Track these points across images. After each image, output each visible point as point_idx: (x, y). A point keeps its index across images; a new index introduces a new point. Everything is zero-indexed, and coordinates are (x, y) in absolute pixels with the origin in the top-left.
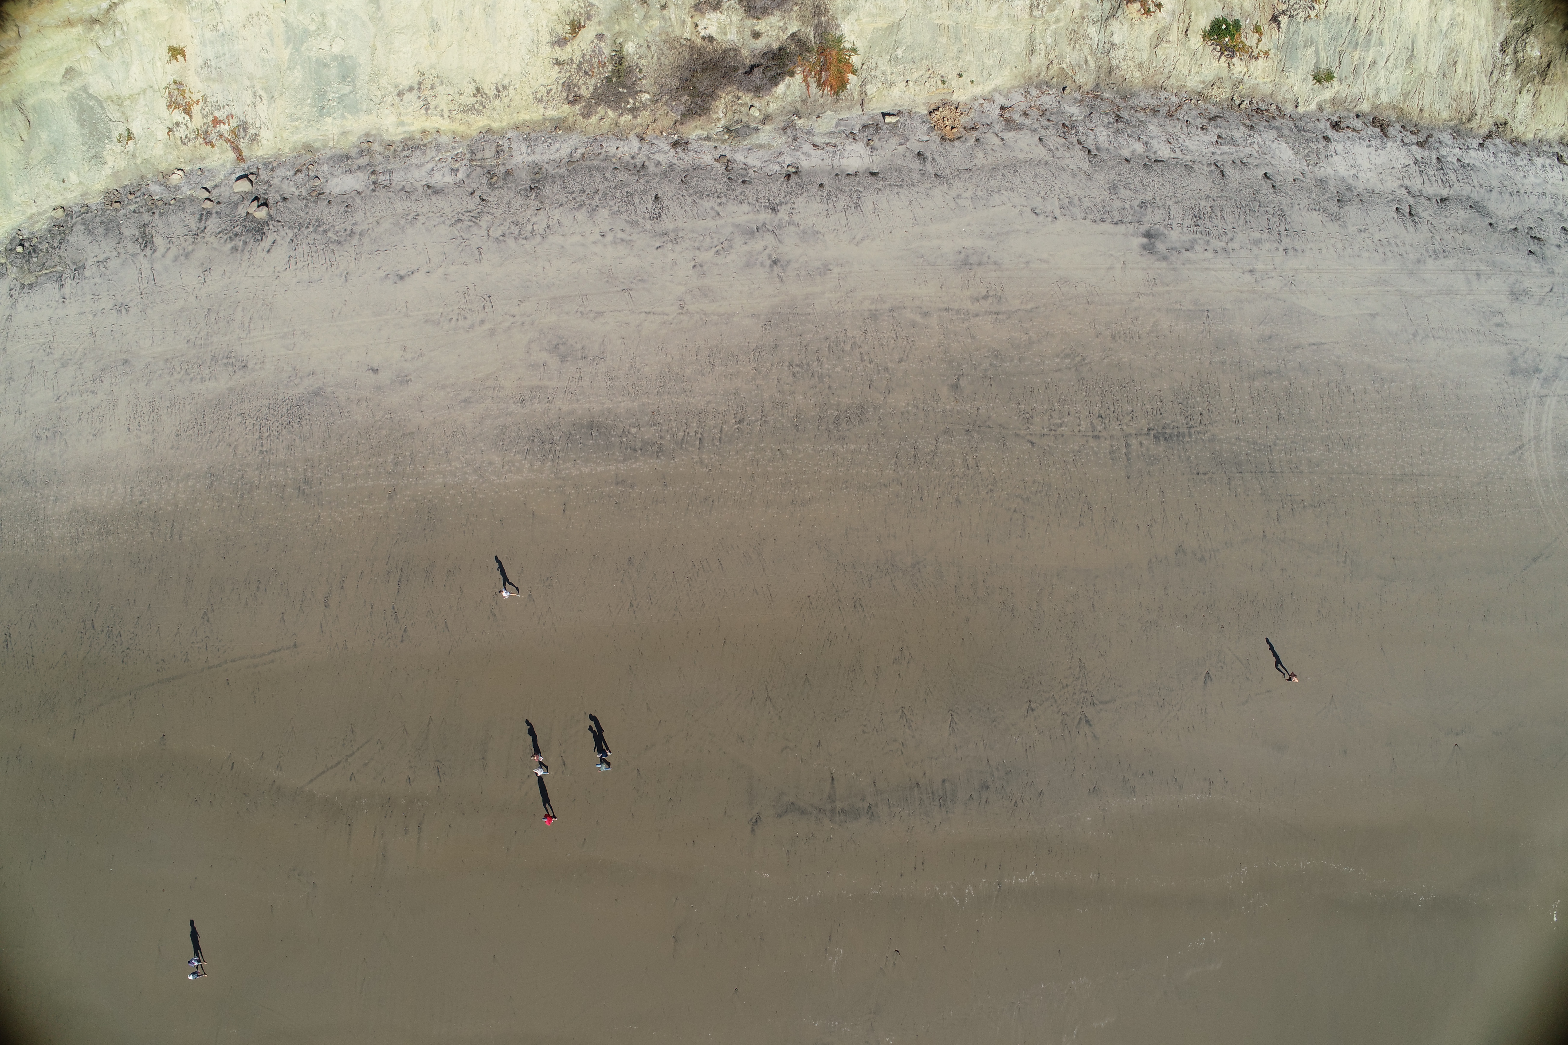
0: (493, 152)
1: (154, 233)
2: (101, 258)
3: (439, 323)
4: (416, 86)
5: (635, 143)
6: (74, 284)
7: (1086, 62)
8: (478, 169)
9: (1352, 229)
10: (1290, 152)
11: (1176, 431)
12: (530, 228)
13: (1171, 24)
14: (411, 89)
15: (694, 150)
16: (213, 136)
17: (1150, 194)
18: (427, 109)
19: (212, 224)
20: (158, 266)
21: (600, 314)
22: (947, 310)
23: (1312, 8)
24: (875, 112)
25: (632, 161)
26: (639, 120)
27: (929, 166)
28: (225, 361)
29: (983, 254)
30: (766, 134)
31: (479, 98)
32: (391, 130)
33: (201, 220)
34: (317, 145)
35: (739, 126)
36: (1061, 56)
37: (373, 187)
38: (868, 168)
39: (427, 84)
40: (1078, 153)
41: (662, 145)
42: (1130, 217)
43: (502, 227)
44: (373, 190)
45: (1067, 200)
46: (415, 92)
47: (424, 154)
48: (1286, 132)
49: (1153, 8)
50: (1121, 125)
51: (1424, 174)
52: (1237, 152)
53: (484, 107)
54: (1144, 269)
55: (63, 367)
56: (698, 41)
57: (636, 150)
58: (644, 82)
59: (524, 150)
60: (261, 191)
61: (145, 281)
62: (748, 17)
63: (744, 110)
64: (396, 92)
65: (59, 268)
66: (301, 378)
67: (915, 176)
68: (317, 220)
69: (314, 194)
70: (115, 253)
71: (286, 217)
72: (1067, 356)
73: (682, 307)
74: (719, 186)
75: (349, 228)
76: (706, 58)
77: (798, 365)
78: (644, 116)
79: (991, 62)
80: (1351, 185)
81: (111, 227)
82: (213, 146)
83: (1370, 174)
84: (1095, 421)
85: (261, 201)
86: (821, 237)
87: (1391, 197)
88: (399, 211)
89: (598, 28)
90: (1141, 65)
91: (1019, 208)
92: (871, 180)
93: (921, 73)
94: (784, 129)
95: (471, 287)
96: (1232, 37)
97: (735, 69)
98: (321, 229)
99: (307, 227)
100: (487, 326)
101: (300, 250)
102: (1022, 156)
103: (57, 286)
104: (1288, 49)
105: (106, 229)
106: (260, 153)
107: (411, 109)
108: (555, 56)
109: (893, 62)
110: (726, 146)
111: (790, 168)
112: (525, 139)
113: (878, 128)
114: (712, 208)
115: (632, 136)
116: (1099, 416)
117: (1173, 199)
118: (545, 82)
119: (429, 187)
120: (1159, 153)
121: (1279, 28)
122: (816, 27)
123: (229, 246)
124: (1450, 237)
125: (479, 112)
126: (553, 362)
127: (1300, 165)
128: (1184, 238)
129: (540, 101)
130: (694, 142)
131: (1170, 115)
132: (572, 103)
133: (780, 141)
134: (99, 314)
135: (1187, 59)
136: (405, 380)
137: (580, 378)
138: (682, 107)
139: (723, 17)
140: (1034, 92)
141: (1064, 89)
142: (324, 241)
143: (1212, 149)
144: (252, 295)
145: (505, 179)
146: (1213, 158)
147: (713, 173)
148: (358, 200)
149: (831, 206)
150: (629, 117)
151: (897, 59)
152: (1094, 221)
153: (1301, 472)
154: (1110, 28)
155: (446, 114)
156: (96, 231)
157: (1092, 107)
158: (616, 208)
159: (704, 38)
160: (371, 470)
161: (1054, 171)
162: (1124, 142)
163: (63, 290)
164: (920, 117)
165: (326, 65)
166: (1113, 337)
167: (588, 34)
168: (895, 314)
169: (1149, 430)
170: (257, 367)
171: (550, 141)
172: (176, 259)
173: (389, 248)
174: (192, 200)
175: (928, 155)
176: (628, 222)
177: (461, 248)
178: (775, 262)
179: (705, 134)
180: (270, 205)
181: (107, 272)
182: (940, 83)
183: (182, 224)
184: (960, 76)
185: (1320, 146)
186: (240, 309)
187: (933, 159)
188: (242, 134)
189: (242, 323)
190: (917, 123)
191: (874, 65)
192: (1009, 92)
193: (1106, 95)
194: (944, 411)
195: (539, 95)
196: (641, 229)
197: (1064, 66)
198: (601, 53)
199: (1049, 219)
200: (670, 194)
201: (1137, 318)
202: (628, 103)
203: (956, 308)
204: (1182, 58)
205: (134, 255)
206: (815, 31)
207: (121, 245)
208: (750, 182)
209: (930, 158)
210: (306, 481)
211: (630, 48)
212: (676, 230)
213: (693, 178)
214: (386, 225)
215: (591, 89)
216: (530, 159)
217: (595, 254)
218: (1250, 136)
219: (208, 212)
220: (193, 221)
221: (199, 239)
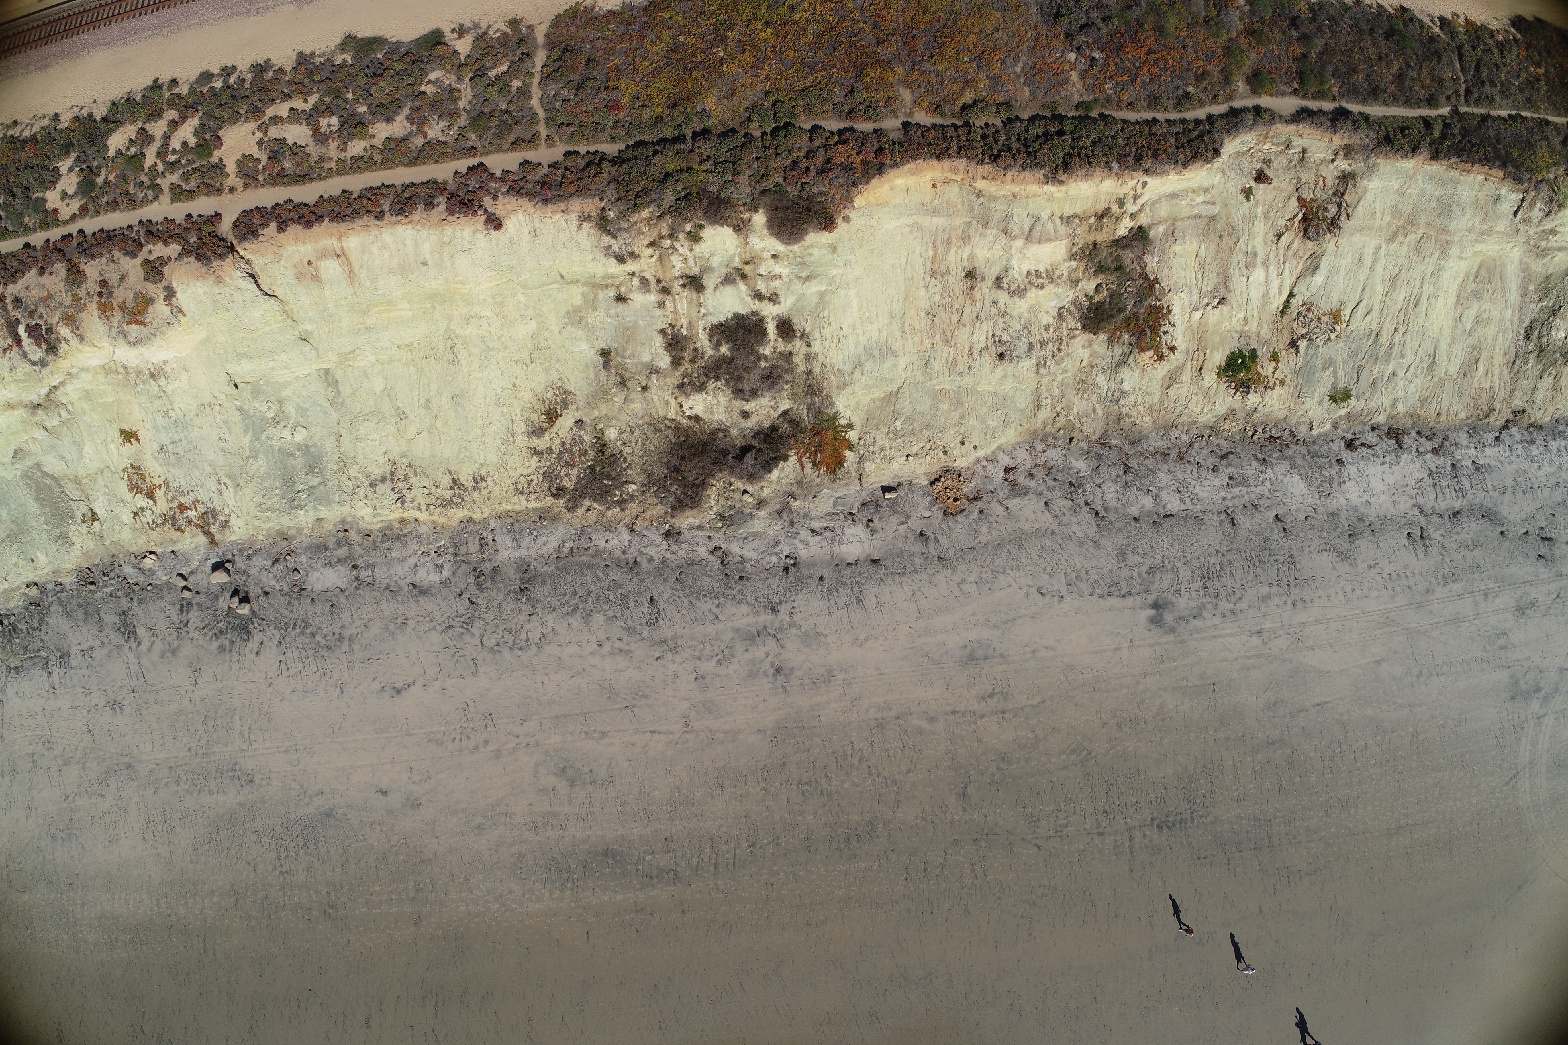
0: (478, 546)
1: (135, 623)
2: (85, 647)
3: (442, 743)
4: (388, 477)
5: (625, 535)
6: (62, 674)
7: (1094, 411)
8: (463, 565)
9: (1362, 566)
10: (1303, 485)
11: (1178, 818)
12: (523, 636)
13: (1184, 364)
14: (383, 480)
15: (687, 542)
16: (182, 522)
17: (1159, 557)
18: (403, 503)
19: (195, 617)
20: (145, 661)
21: (604, 734)
22: (953, 712)
23: (1333, 330)
24: (874, 486)
25: (623, 557)
26: (628, 512)
27: (932, 550)
28: (231, 774)
29: (988, 646)
30: (760, 522)
31: (457, 491)
32: (367, 519)
33: (182, 611)
34: (292, 532)
35: (732, 512)
36: (1068, 408)
37: (355, 584)
38: (869, 555)
39: (400, 474)
40: (1086, 516)
41: (653, 537)
42: (1138, 587)
43: (495, 635)
44: (357, 588)
45: (1074, 575)
46: (388, 483)
47: (405, 546)
48: (1299, 461)
49: (1166, 352)
50: (1129, 477)
51: (1438, 487)
52: (1248, 493)
53: (463, 500)
54: (1151, 645)
55: (66, 765)
56: (684, 422)
57: (626, 543)
58: (629, 472)
59: (509, 544)
60: (240, 583)
61: (135, 678)
62: (736, 399)
63: (737, 496)
64: (368, 483)
65: (42, 653)
66: (310, 797)
67: (918, 560)
68: (303, 621)
69: (296, 589)
70: (98, 642)
71: (269, 614)
72: (1073, 751)
73: (686, 725)
74: (716, 585)
75: (337, 631)
76: (694, 439)
77: (806, 784)
78: (633, 508)
79: (995, 423)
80: (1362, 514)
81: (90, 612)
82: (182, 532)
83: (1383, 497)
84: (1100, 818)
85: (242, 595)
86: (823, 639)
87: (1403, 521)
88: (387, 613)
89: (576, 414)
90: (1151, 409)
91: (1025, 589)
92: (872, 569)
93: (921, 445)
94: (780, 512)
95: (470, 703)
96: (1248, 369)
97: (725, 453)
98: (308, 631)
99: (294, 628)
100: (491, 747)
101: (289, 654)
102: (1027, 527)
103: (45, 674)
104: (1305, 373)
105: (86, 613)
106: (233, 538)
107: (386, 502)
108: (534, 445)
109: (892, 435)
110: (720, 535)
111: (788, 561)
112: (509, 531)
113: (877, 505)
114: (710, 611)
115: (621, 527)
116: (1105, 812)
117: (1182, 560)
118: (525, 472)
119: (414, 586)
120: (1169, 506)
121: (1297, 352)
122: (810, 406)
123: (215, 644)
124: (1460, 556)
125: (458, 506)
126: (562, 786)
127: (1312, 500)
128: (1192, 604)
129: (522, 493)
130: (686, 532)
131: (1181, 457)
132: (556, 496)
133: (776, 529)
134: (93, 710)
135: (1200, 398)
136: (415, 804)
137: (591, 803)
138: (671, 499)
139: (709, 399)
140: (1040, 446)
141: (1071, 440)
142: (313, 646)
143: (1223, 494)
144: (247, 703)
145: (492, 578)
146: (1224, 505)
147: (708, 569)
148: (342, 599)
149: (832, 602)
150: (618, 510)
151: (896, 432)
152: (1101, 596)
153: (1299, 842)
154: (1120, 376)
155: (424, 507)
156: (75, 614)
157: (1099, 457)
158: (610, 613)
159: (690, 418)
160: (394, 897)
161: (1060, 541)
162: (1132, 498)
163: (51, 679)
164: (922, 488)
165: (290, 455)
166: (1119, 726)
167: (566, 422)
168: (902, 722)
169: (1152, 820)
170: (265, 782)
171: (535, 533)
172: (162, 655)
173: (381, 656)
174: (170, 587)
175: (930, 534)
176: (624, 629)
177: (455, 659)
178: (778, 670)
179: (697, 522)
180: (252, 599)
181: (94, 664)
182: (941, 454)
183: (163, 615)
184: (963, 443)
185: (1333, 472)
186: (237, 717)
187: (936, 539)
188: (211, 521)
189: (242, 733)
190: (918, 496)
191: (872, 440)
192: (1014, 449)
193: (1114, 442)
194: (952, 822)
195: (519, 486)
196: (638, 637)
197: (1071, 418)
198: (582, 441)
199: (1056, 599)
200: (666, 595)
201: (1143, 701)
202: (615, 495)
203: (962, 709)
204: (1195, 398)
205: (119, 646)
206: (809, 409)
207: (103, 633)
208: (748, 579)
209: (932, 537)
210: (331, 905)
211: (612, 434)
212: (675, 637)
213: (688, 575)
214: (375, 630)
215: (574, 479)
216: (517, 554)
217: (594, 666)
218: (1262, 472)
219: (188, 603)
220: (174, 613)
221: (184, 634)
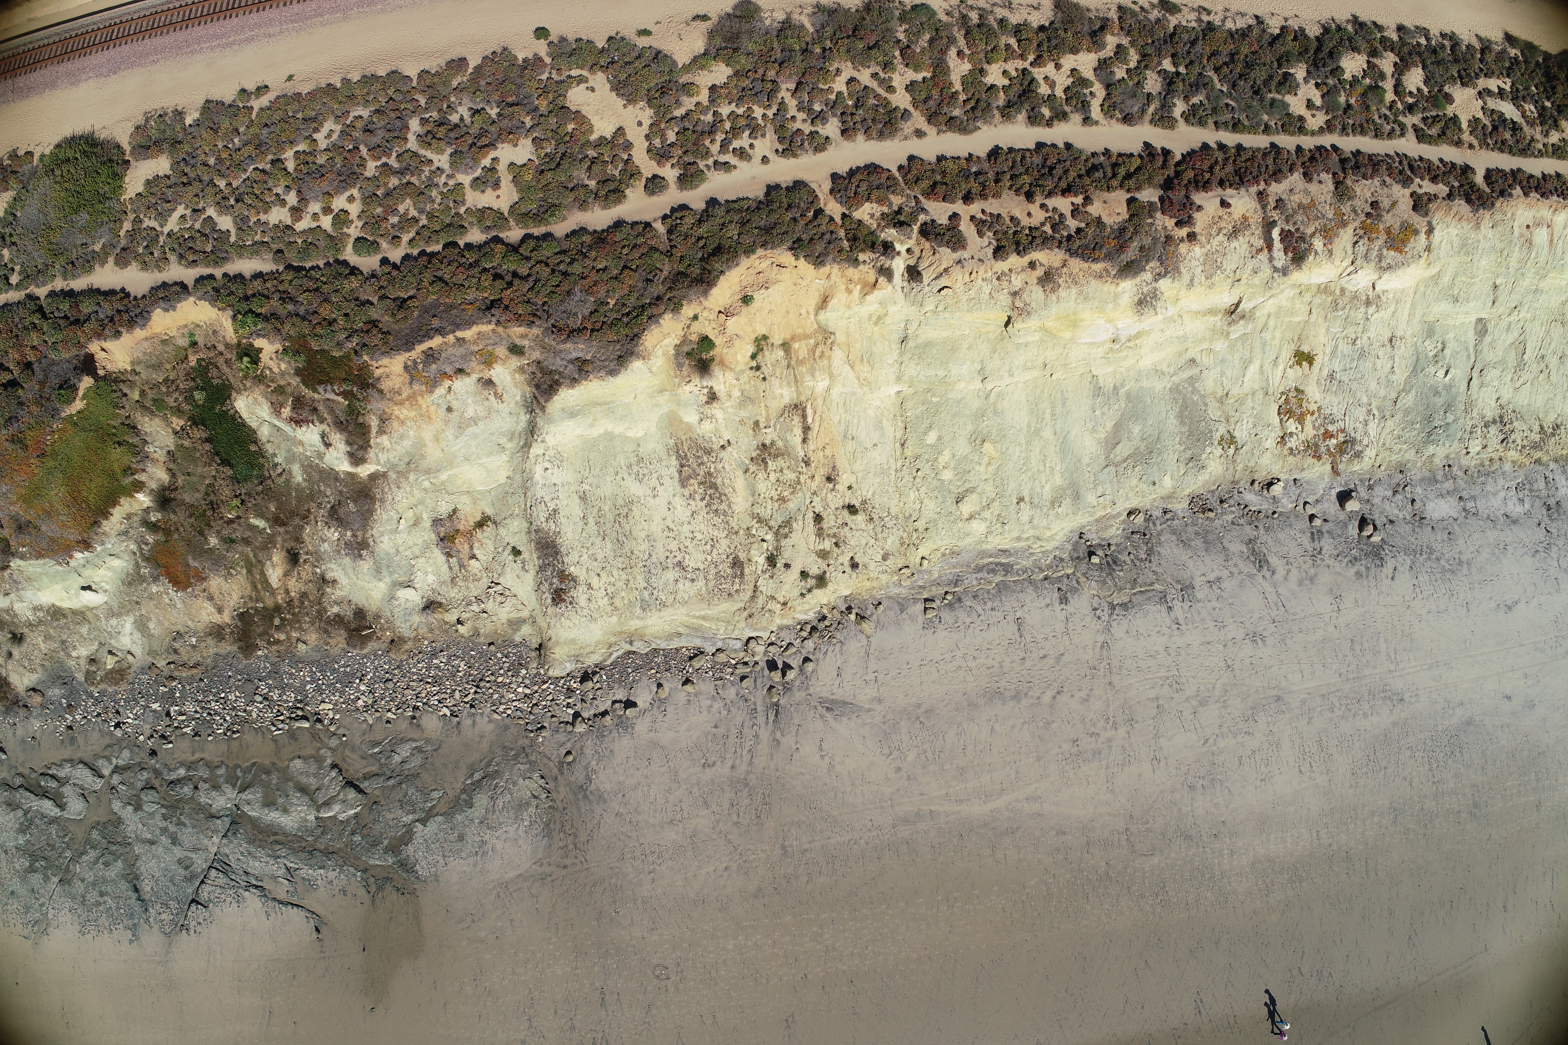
1: (1266, 551)
2: (1211, 577)
3: (1545, 651)
14: (1494, 422)
18: (1506, 443)
19: (1327, 544)
20: (1282, 590)
28: (1382, 695)
31: (1542, 436)
33: (1313, 539)
34: (1407, 466)
37: (1464, 514)
39: (1507, 419)
44: (1463, 518)
46: (1498, 425)
53: (1544, 444)
55: (1203, 706)
60: (1365, 512)
61: (1274, 608)
64: (1483, 423)
66: (1451, 709)
68: (1426, 547)
69: (1417, 518)
70: (1228, 572)
71: (1397, 541)
75: (1455, 557)
81: (1214, 541)
82: (1320, 459)
88: (1491, 540)
99: (1419, 555)
101: (1420, 578)
103: (1163, 609)
106: (1356, 469)
107: (1494, 442)
112: (1562, 472)
119: (1507, 516)
123: (1352, 571)
125: (1540, 449)
134: (1230, 644)
142: (1438, 570)
145: (1557, 511)
148: (1454, 528)
155: (1520, 448)
156: (1193, 543)
163: (1174, 615)
165: (1437, 393)
172: (1300, 583)
173: (1493, 578)
174: (1297, 515)
177: (1544, 579)
181: (1227, 595)
183: (1297, 543)
188: (1348, 449)
205: (1251, 576)
207: (1230, 563)
214: (1485, 555)
219: (1318, 531)
220: (1305, 540)
221: (1319, 562)
